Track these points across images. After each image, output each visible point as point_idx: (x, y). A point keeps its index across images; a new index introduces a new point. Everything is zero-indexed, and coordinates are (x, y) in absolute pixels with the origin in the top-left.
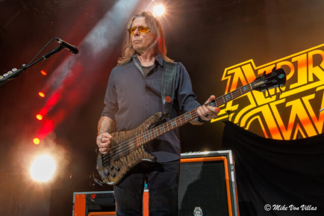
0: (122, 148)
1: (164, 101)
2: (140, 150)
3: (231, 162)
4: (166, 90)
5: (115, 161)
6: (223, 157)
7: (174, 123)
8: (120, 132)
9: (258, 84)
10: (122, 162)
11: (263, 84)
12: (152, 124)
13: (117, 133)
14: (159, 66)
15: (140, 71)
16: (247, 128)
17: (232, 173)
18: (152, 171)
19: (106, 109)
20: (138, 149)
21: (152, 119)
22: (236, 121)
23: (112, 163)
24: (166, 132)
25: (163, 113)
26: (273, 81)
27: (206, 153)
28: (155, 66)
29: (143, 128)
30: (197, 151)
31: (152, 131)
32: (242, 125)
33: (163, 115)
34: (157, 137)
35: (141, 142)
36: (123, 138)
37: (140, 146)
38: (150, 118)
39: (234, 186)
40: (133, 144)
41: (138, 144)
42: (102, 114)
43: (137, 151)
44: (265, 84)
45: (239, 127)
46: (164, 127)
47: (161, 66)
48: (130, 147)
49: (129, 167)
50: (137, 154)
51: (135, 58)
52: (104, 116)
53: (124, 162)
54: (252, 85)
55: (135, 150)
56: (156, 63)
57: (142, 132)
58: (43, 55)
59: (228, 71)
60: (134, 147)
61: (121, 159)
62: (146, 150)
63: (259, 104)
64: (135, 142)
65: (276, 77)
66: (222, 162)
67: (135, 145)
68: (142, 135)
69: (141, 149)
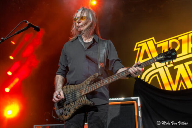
0: (71, 97)
1: (100, 67)
2: (83, 98)
3: (139, 105)
4: (101, 59)
5: (66, 105)
6: (134, 101)
7: (106, 81)
8: (71, 85)
9: (160, 58)
10: (71, 106)
11: (162, 59)
12: (92, 81)
13: (68, 86)
14: (95, 42)
15: (82, 45)
16: (149, 83)
17: (140, 112)
18: (90, 111)
19: (59, 70)
20: (82, 97)
21: (91, 78)
22: (143, 78)
23: (64, 106)
24: (101, 87)
25: (99, 74)
26: (169, 57)
27: (123, 99)
28: (93, 42)
29: (86, 83)
30: (117, 98)
31: (92, 86)
32: (147, 80)
33: (99, 76)
34: (95, 90)
35: (84, 93)
36: (72, 90)
37: (84, 95)
38: (91, 77)
39: (141, 120)
40: (79, 94)
41: (82, 94)
42: (57, 73)
43: (81, 99)
44: (164, 58)
45: (144, 81)
46: (99, 83)
47: (97, 43)
48: (77, 96)
49: (76, 109)
50: (82, 101)
51: (79, 37)
52: (58, 74)
53: (73, 105)
54: (156, 59)
55: (80, 98)
56: (94, 40)
57: (85, 86)
58: (16, 31)
59: (138, 44)
60: (80, 96)
61: (71, 104)
62: (88, 98)
63: (157, 67)
64: (80, 93)
65: (170, 54)
66: (133, 104)
67: (80, 94)
68: (85, 88)
69: (85, 97)
